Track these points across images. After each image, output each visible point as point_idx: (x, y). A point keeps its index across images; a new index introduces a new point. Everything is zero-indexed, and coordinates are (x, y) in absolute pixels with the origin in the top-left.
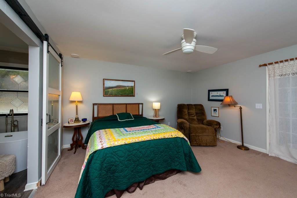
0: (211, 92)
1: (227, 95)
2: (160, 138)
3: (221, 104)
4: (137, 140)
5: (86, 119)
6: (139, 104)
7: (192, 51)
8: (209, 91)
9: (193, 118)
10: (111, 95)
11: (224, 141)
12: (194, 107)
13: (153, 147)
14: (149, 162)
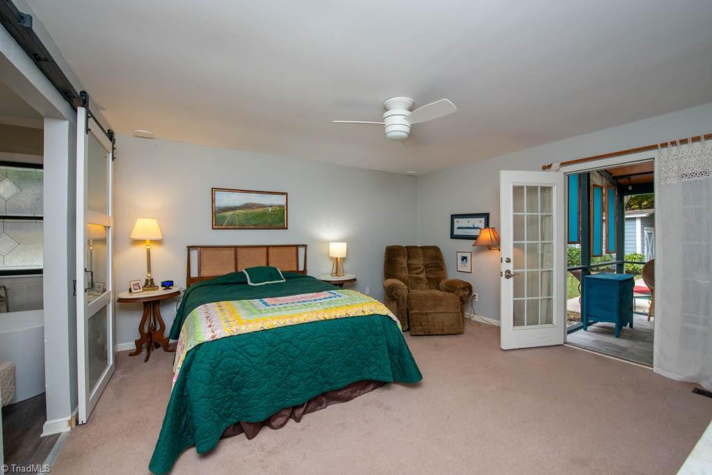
0: (456, 220)
1: (487, 225)
2: (339, 317)
3: (473, 246)
4: (287, 320)
5: (172, 282)
6: (297, 246)
7: (405, 135)
8: (453, 217)
9: (418, 276)
10: (232, 226)
11: (479, 324)
12: (420, 252)
13: (324, 336)
14: (314, 365)
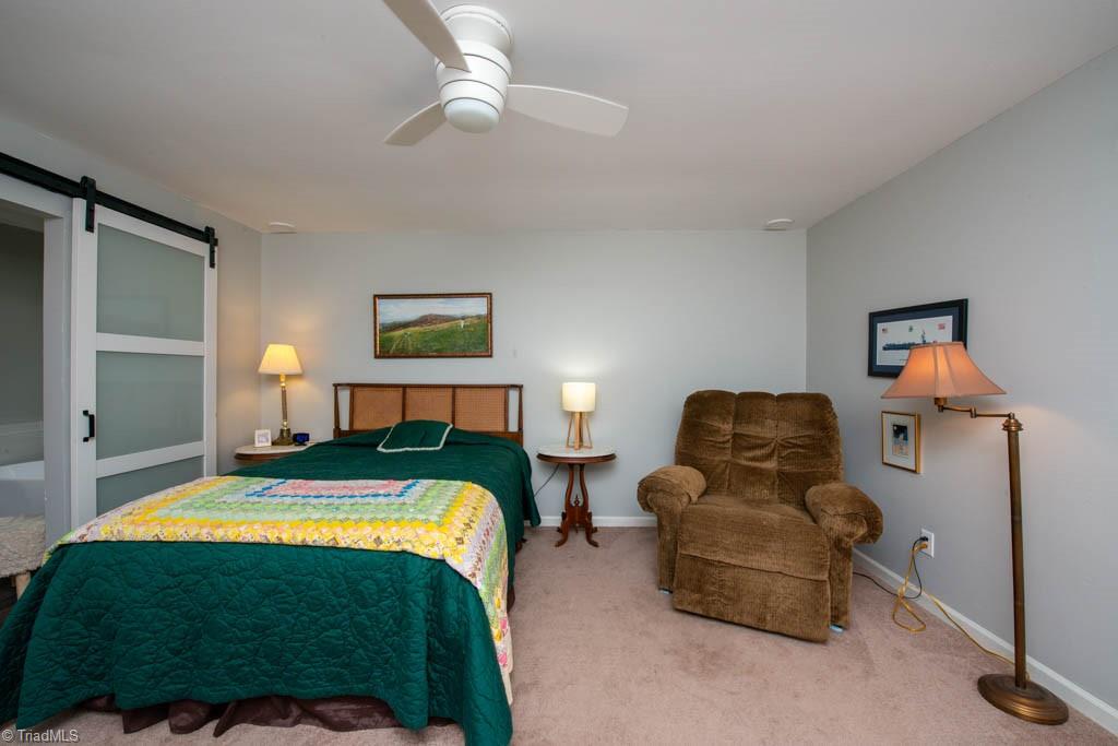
0: (880, 326)
5: (308, 435)
6: (506, 388)
10: (402, 353)
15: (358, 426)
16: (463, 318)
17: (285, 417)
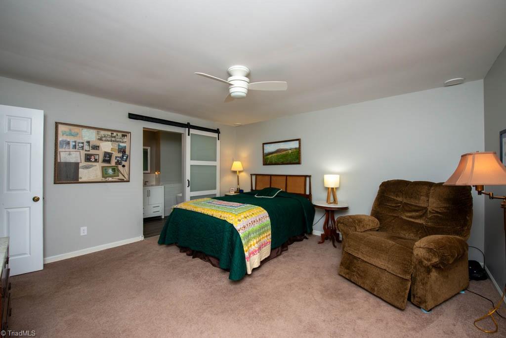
6: (306, 176)
10: (271, 164)
15: (258, 188)
16: (290, 149)
17: (238, 184)
